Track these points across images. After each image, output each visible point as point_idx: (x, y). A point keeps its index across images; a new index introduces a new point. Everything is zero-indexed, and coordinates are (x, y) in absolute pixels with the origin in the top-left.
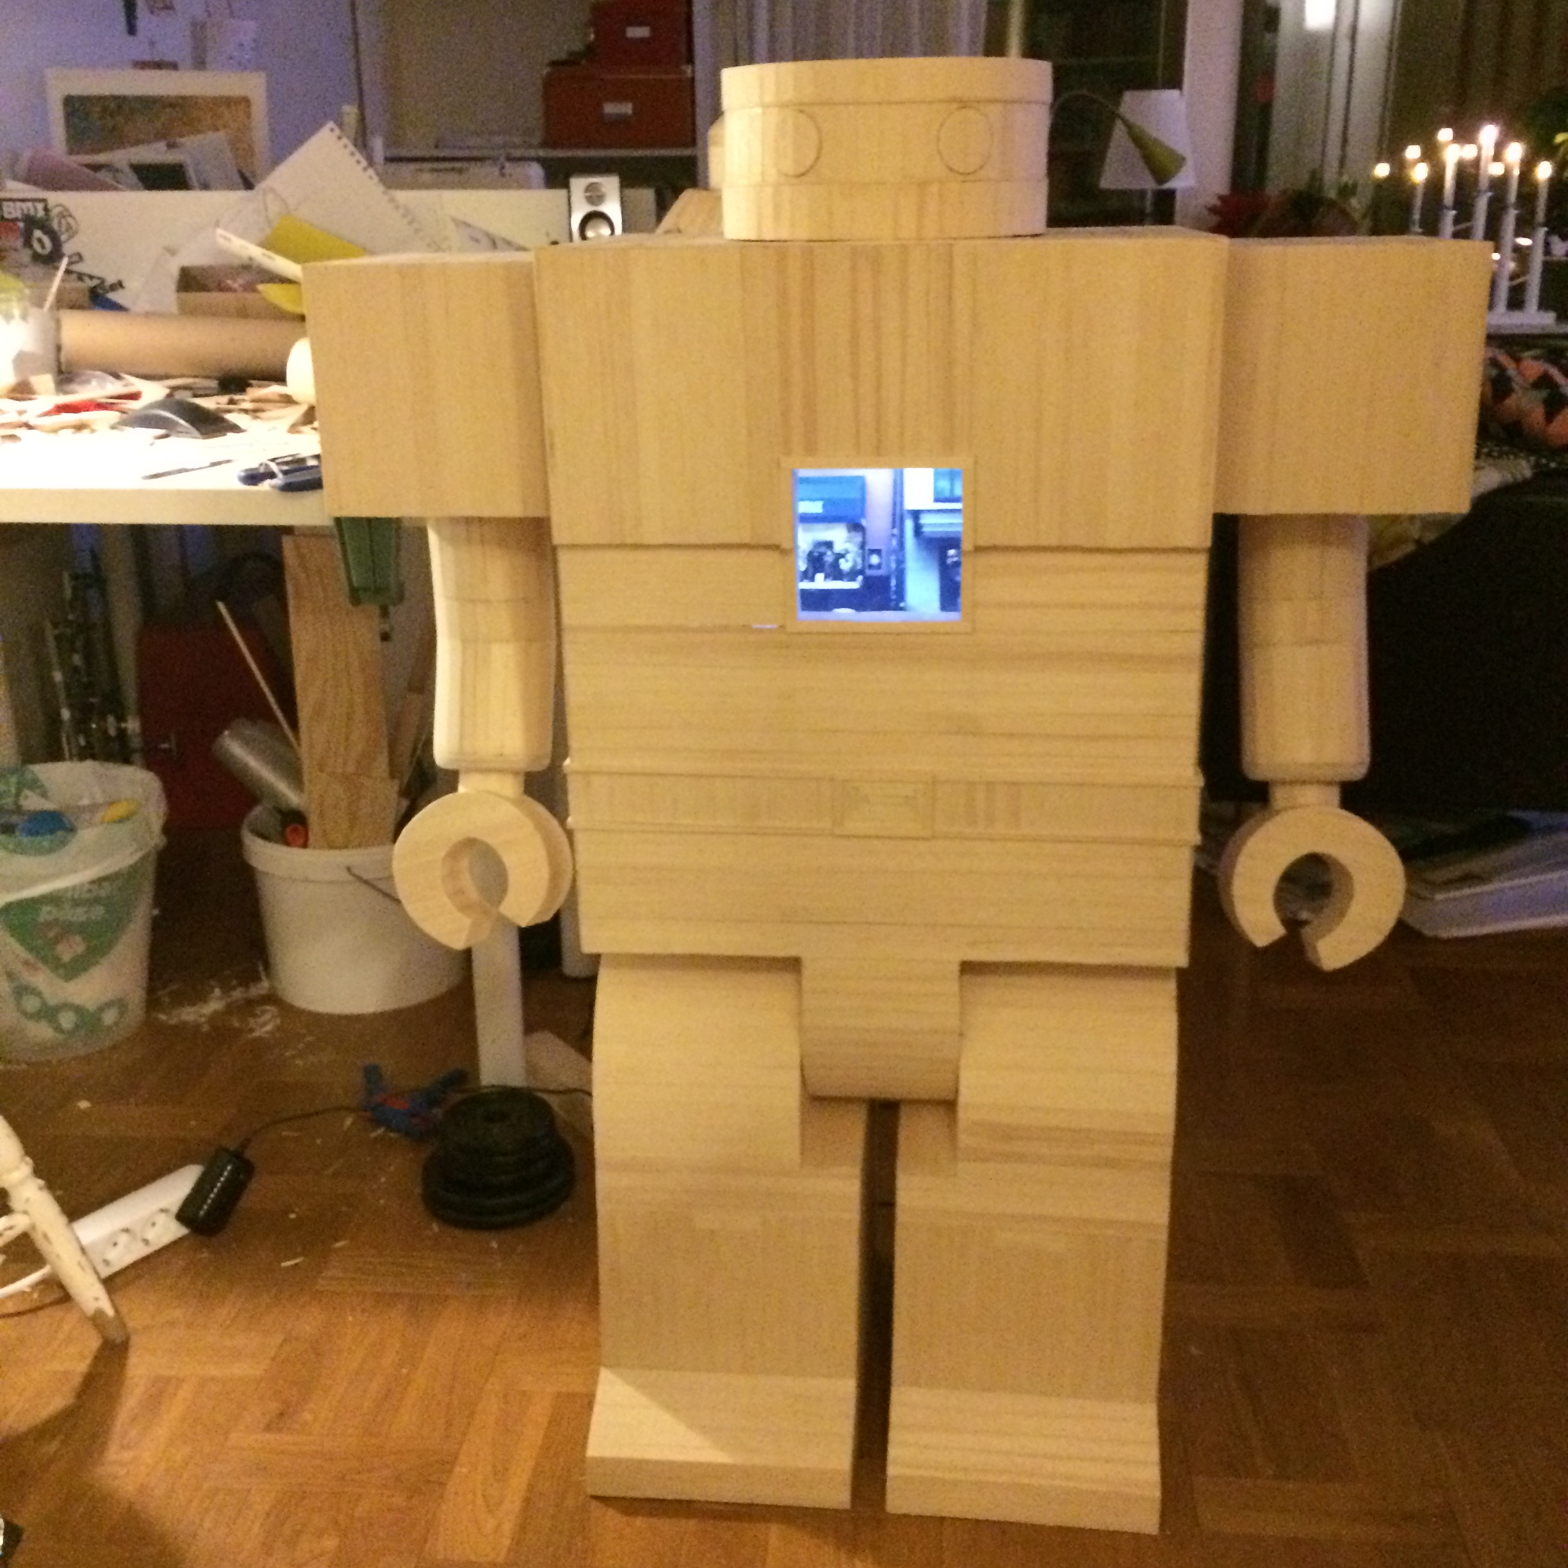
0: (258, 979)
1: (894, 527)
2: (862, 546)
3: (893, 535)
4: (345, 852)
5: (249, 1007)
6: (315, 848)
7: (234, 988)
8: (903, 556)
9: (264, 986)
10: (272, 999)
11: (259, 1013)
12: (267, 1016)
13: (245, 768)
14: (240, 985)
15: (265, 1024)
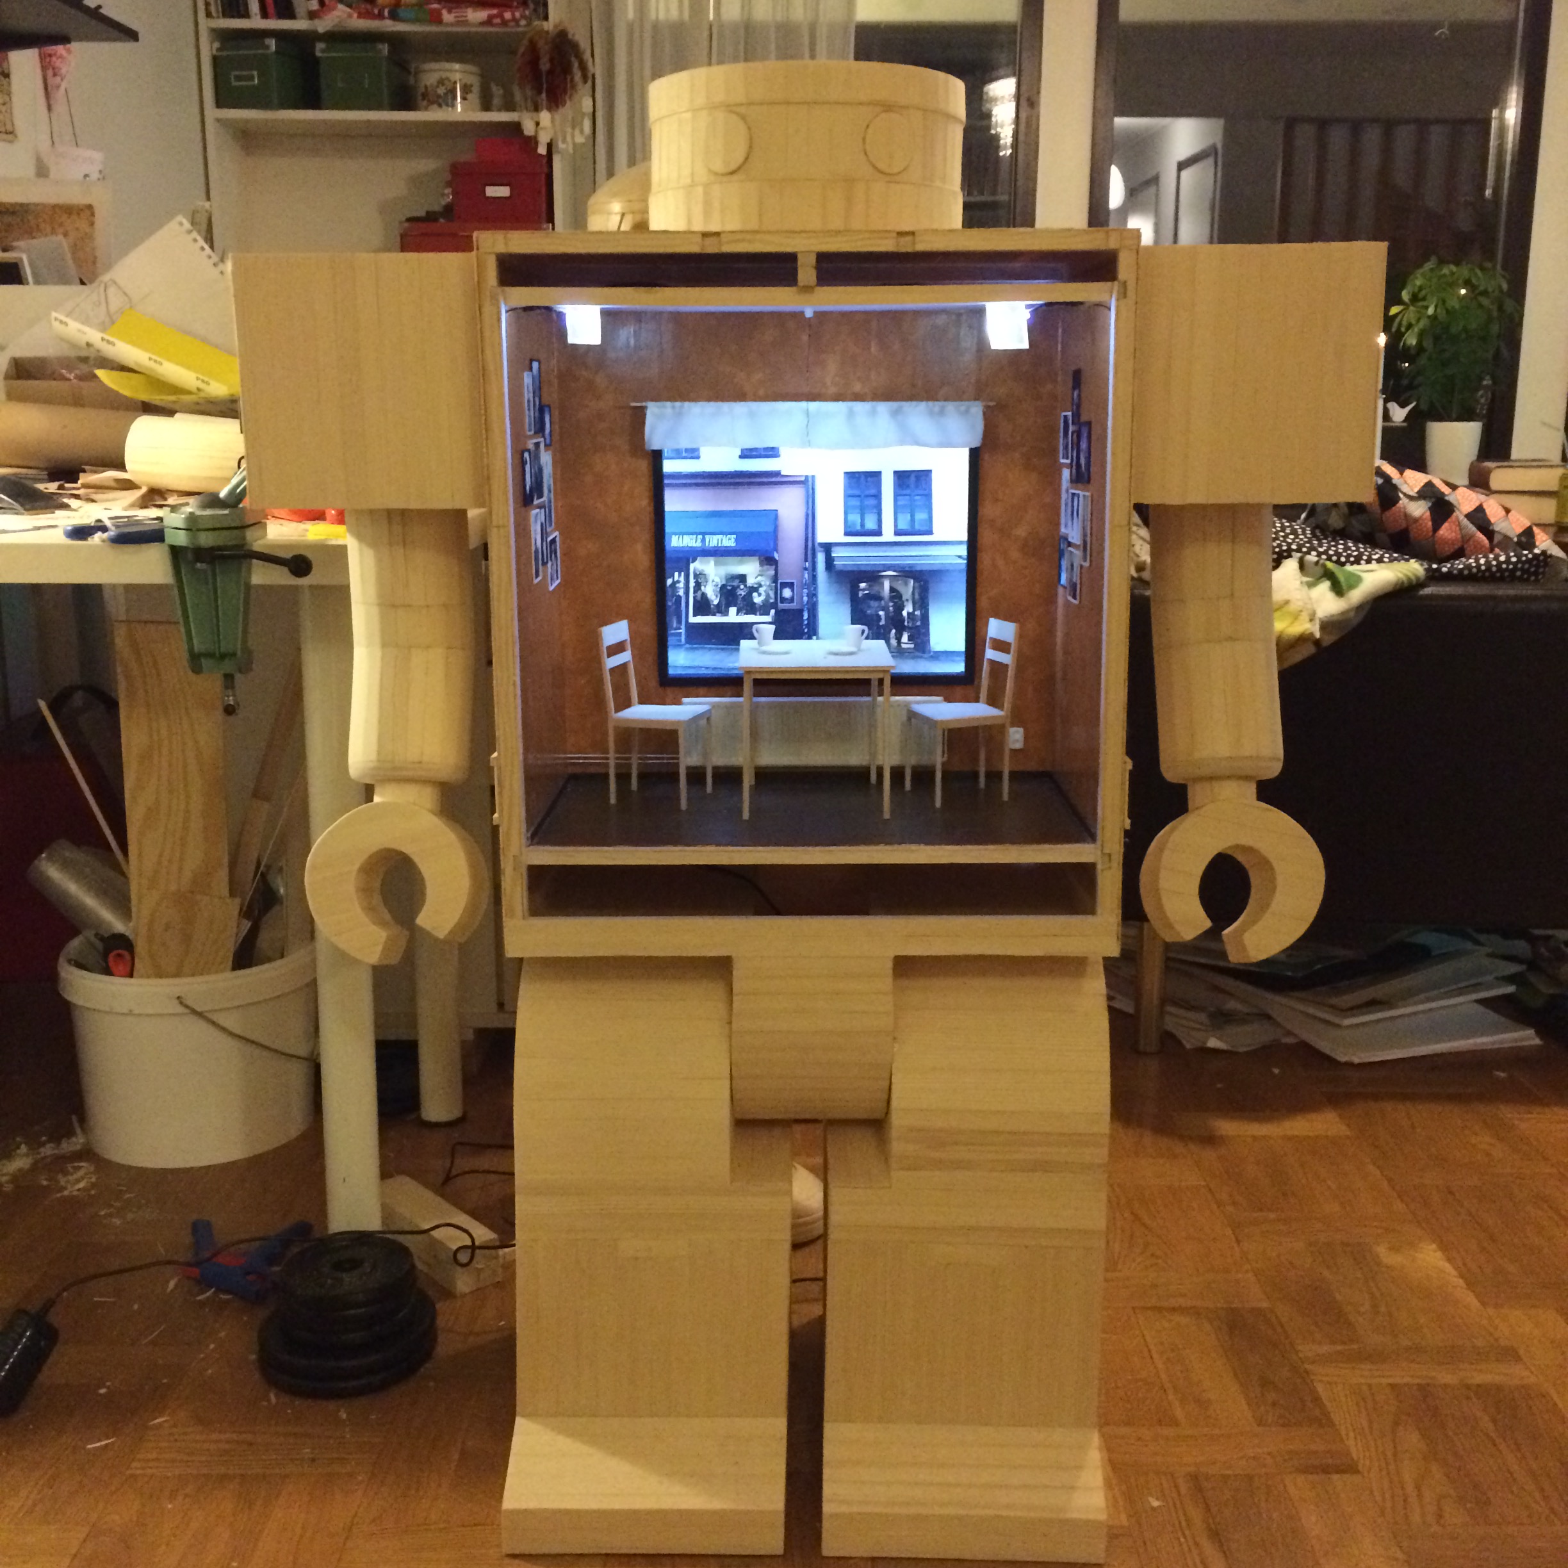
0: (70, 1133)
1: (806, 560)
2: (775, 579)
3: (806, 569)
4: (177, 981)
5: (61, 1163)
6: (142, 977)
7: (43, 1144)
8: (815, 589)
9: (77, 1142)
10: (88, 1154)
11: (71, 1170)
12: (81, 1173)
13: (65, 894)
14: (49, 1141)
15: (78, 1181)
